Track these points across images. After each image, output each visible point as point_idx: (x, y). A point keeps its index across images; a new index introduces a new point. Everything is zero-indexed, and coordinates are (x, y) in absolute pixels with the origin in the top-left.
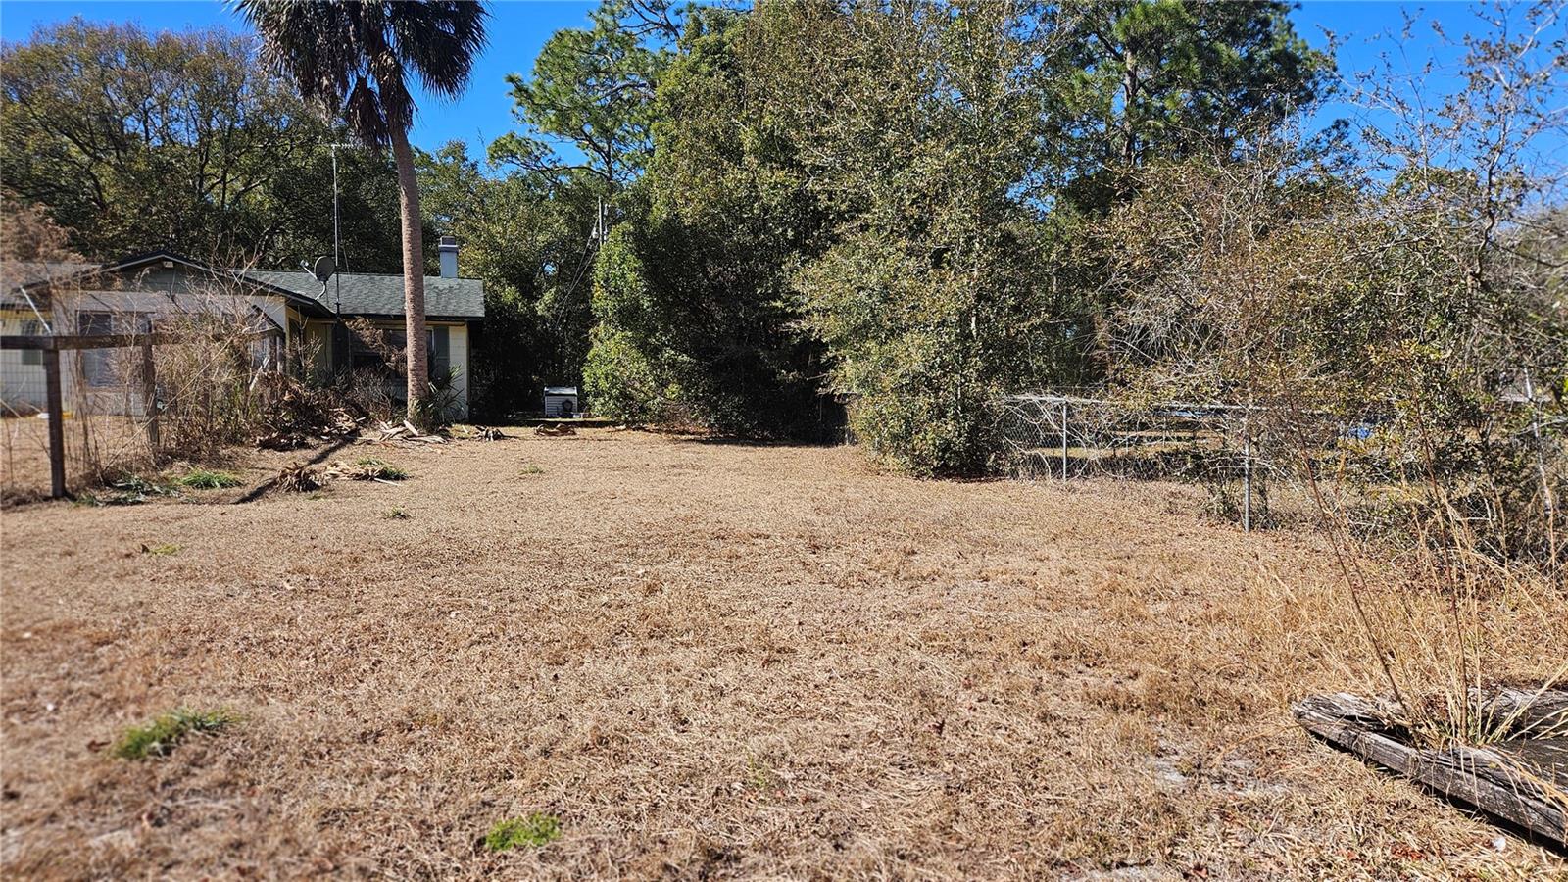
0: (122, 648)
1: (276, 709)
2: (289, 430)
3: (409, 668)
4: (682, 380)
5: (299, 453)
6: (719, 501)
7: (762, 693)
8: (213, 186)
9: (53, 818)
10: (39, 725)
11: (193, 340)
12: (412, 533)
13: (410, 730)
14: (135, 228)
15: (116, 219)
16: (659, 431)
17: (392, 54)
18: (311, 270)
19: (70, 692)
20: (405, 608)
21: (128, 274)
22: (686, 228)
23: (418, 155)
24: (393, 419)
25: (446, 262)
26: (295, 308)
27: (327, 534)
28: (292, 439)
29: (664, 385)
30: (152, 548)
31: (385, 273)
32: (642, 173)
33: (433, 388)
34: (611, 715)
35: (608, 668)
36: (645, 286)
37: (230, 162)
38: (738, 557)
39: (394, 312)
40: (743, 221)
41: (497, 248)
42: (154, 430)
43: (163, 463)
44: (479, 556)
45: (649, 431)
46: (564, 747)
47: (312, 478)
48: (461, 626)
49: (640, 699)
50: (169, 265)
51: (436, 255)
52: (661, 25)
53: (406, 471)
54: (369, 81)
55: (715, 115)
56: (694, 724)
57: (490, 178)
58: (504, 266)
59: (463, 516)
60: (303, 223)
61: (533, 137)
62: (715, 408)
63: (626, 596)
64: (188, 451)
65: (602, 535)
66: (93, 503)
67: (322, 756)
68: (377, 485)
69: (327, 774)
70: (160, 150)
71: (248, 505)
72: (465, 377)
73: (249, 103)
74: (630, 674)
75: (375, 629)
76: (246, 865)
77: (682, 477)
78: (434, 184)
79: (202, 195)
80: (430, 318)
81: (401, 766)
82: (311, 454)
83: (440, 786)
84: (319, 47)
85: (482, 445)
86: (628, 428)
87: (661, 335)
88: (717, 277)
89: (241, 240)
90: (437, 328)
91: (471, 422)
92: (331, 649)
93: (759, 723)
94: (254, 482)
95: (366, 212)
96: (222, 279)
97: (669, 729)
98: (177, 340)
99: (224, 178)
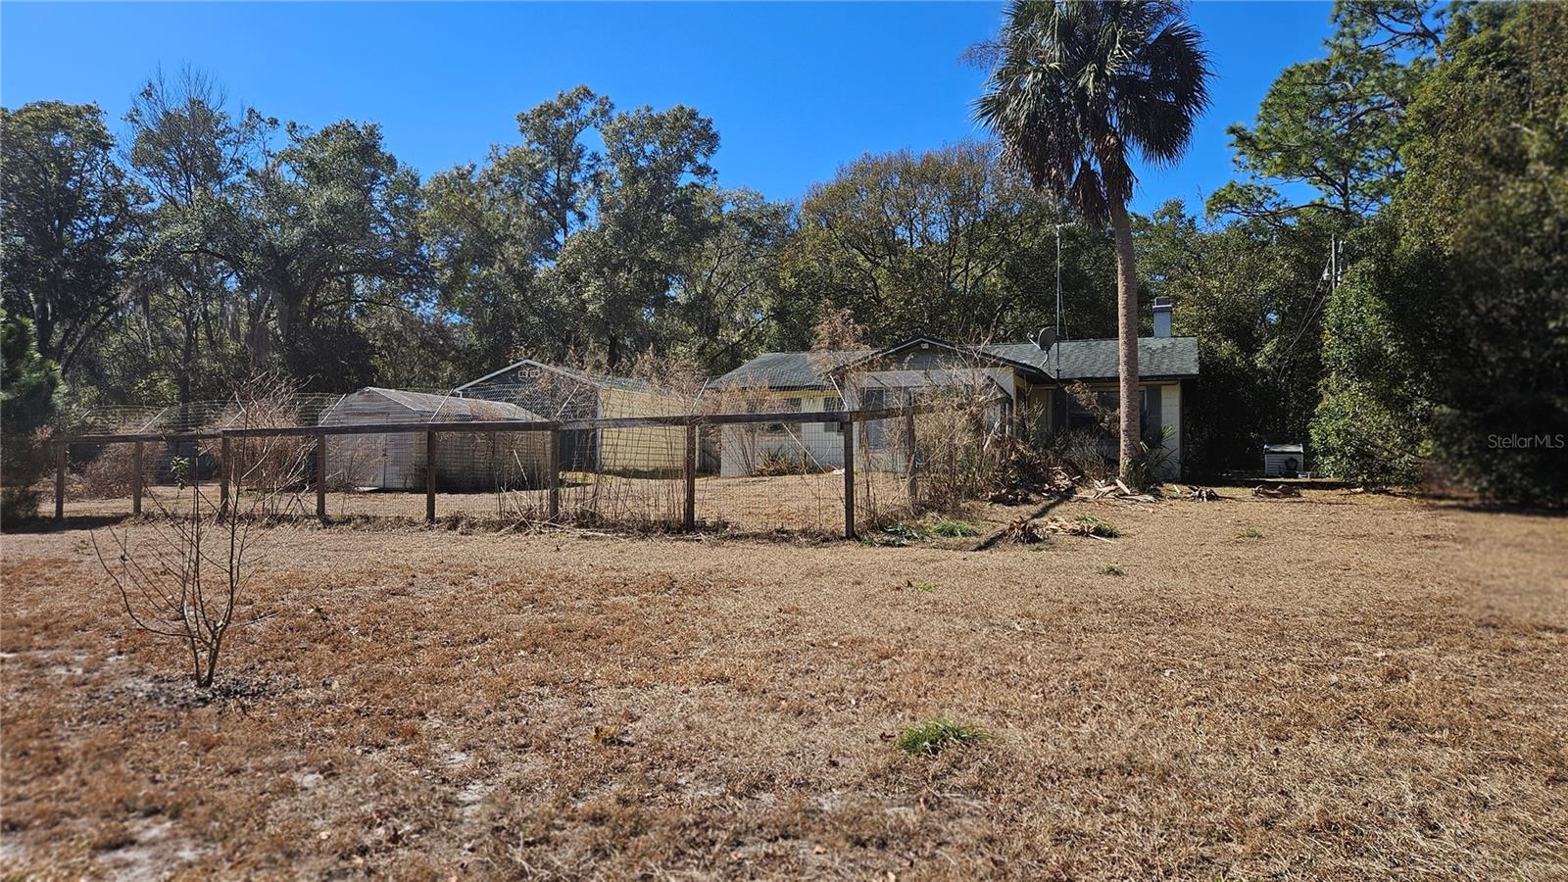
0: (898, 663)
1: (1013, 734)
2: (1015, 487)
3: (1127, 718)
4: (1441, 435)
5: (1024, 508)
6: (1491, 582)
7: (1543, 814)
8: (958, 274)
9: (860, 786)
10: (847, 714)
11: (942, 409)
12: (1127, 589)
13: (1129, 774)
14: (901, 317)
15: (889, 312)
16: (1408, 495)
17: (1114, 134)
18: (1035, 340)
19: (865, 692)
20: (1121, 660)
21: (900, 357)
22: (1445, 258)
23: (1134, 219)
24: (1106, 478)
25: (1160, 322)
26: (1021, 376)
27: (1049, 584)
28: (1017, 495)
29: (1413, 441)
30: (914, 584)
31: (1101, 337)
32: (1388, 200)
33: (1145, 447)
34: (1341, 802)
35: (1338, 753)
36: (1389, 329)
37: (971, 253)
38: (1515, 651)
39: (1109, 375)
40: (1528, 242)
41: (1213, 302)
42: (913, 487)
43: (920, 513)
44: (1192, 618)
45: (1394, 495)
46: (1286, 823)
47: (1035, 531)
48: (1176, 685)
49: (1378, 793)
50: (926, 346)
51: (1150, 314)
52: (1415, 35)
53: (1119, 528)
54: (1092, 163)
55: (1487, 124)
56: (1447, 832)
57: (1208, 232)
58: (1220, 321)
59: (1175, 577)
60: (1030, 298)
61: (1256, 183)
62: (1486, 468)
63: (1360, 679)
64: (936, 504)
65: (1332, 609)
66: (872, 544)
67: (1053, 782)
68: (1092, 541)
69: (1057, 798)
70: (920, 250)
71: (986, 553)
72: (1177, 436)
73: (989, 198)
74: (1366, 764)
75: (1095, 676)
76: (997, 857)
77: (1438, 550)
78: (1150, 246)
79: (949, 283)
80: (1142, 378)
81: (1122, 806)
82: (1034, 509)
83: (1160, 832)
84: (1050, 143)
85: (1194, 506)
86: (1366, 490)
87: (1410, 383)
88: (1489, 311)
89: (980, 320)
90: (1149, 388)
91: (1182, 482)
92: (1056, 688)
93: (1538, 848)
94: (988, 533)
95: (1085, 279)
96: (964, 355)
97: (1413, 830)
98: (931, 410)
99: (967, 267)
